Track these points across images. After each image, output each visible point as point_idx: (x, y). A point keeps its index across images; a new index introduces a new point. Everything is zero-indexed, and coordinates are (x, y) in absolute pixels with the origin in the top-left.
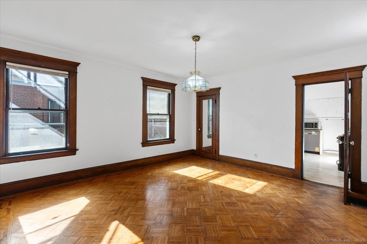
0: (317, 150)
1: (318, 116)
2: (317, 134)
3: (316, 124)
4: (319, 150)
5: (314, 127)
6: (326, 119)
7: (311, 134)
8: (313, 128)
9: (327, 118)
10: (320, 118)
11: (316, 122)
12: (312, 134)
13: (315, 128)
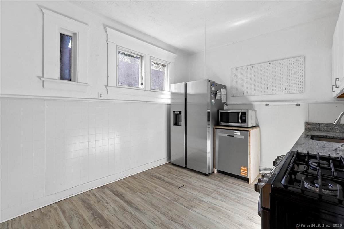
0: (243, 173)
1: (252, 98)
2: (243, 137)
3: (244, 114)
4: (248, 173)
5: (240, 121)
6: (267, 105)
7: (233, 136)
8: (238, 122)
9: (268, 103)
10: (255, 104)
11: (243, 111)
12: (235, 136)
13: (242, 123)
